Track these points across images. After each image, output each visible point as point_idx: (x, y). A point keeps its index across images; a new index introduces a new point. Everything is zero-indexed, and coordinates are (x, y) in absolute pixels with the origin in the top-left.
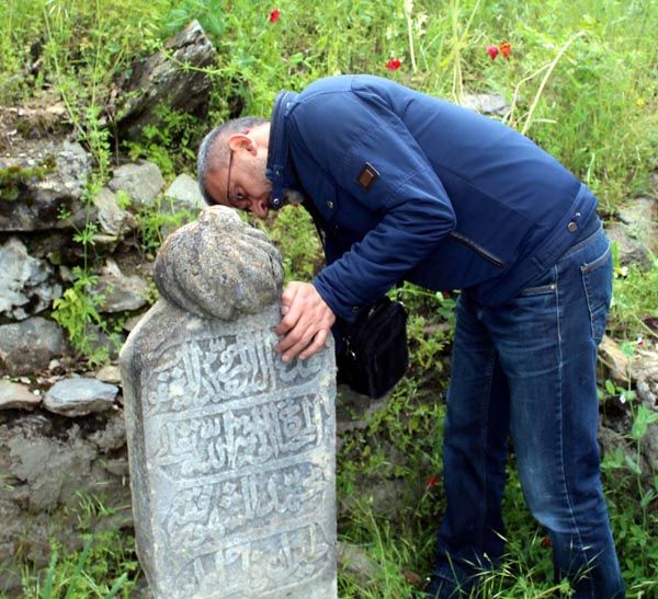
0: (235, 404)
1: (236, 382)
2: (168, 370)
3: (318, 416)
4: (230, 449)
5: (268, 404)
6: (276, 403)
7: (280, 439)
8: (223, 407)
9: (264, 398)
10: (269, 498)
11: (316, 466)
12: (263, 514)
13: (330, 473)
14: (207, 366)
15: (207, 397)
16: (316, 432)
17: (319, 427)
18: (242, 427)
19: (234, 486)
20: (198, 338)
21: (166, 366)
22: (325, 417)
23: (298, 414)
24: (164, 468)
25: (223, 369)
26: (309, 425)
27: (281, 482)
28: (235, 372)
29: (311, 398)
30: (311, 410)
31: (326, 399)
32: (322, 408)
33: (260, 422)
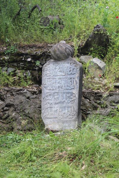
0: (58, 77)
1: (59, 72)
2: (47, 68)
3: (75, 83)
4: (57, 86)
5: (65, 78)
6: (67, 78)
7: (67, 86)
8: (56, 77)
9: (64, 77)
10: (64, 98)
11: (74, 94)
12: (62, 102)
13: (77, 96)
14: (54, 68)
15: (53, 75)
16: (74, 86)
17: (75, 85)
18: (59, 82)
19: (57, 94)
20: (53, 63)
21: (46, 67)
22: (76, 83)
23: (71, 81)
24: (45, 87)
25: (57, 70)
26: (73, 84)
27: (66, 96)
28: (59, 70)
29: (74, 78)
30: (74, 81)
31: (77, 79)
32: (76, 81)
33: (63, 81)
